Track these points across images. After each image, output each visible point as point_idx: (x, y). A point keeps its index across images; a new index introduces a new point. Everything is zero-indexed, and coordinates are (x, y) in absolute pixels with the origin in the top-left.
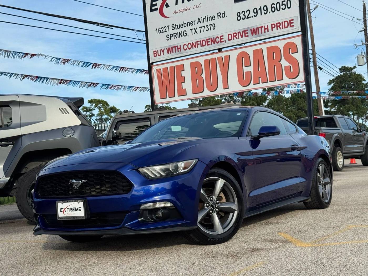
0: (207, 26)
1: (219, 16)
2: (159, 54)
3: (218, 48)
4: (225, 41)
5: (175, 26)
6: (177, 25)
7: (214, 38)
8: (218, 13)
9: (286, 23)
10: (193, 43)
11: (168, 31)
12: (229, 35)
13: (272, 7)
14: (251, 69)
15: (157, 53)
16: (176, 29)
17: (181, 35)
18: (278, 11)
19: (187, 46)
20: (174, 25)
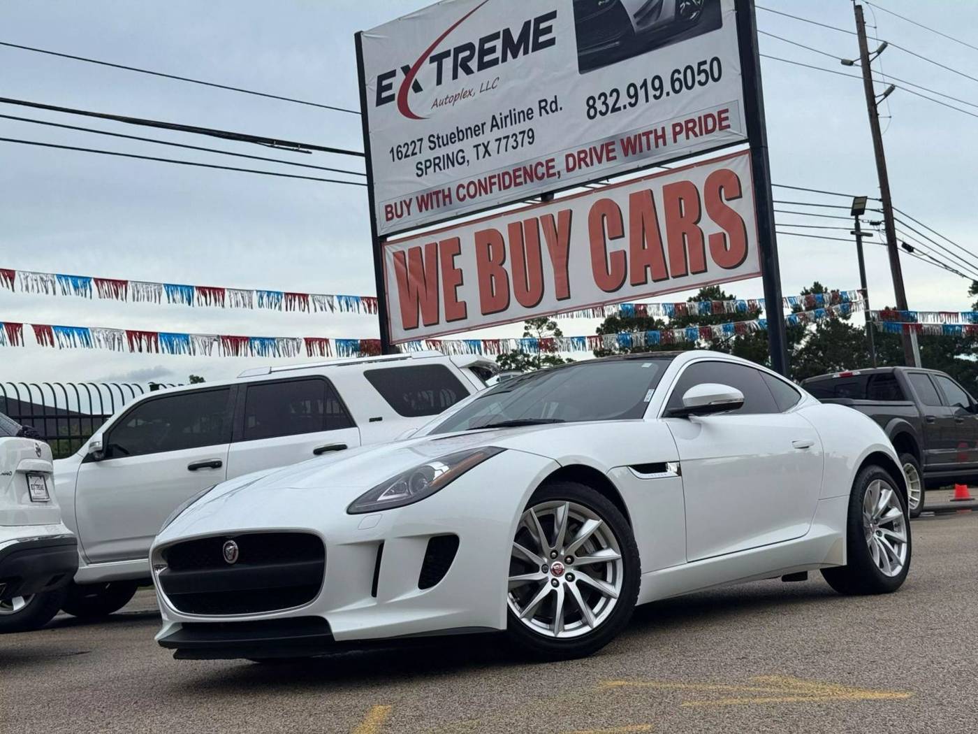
0: (514, 137)
1: (544, 108)
2: (399, 213)
3: (540, 192)
4: (559, 172)
5: (435, 140)
6: (442, 137)
7: (531, 166)
8: (540, 102)
9: (710, 121)
10: (479, 181)
11: (420, 152)
12: (567, 156)
13: (675, 78)
14: (623, 244)
15: (394, 211)
16: (440, 146)
17: (451, 161)
18: (689, 88)
19: (465, 190)
20: (434, 137)
